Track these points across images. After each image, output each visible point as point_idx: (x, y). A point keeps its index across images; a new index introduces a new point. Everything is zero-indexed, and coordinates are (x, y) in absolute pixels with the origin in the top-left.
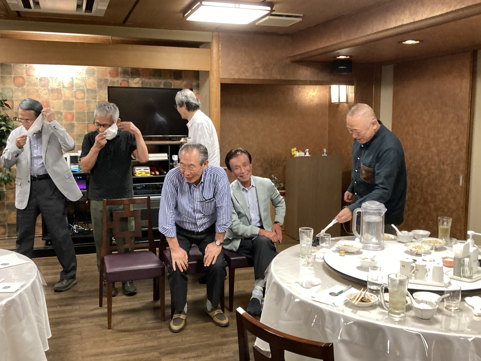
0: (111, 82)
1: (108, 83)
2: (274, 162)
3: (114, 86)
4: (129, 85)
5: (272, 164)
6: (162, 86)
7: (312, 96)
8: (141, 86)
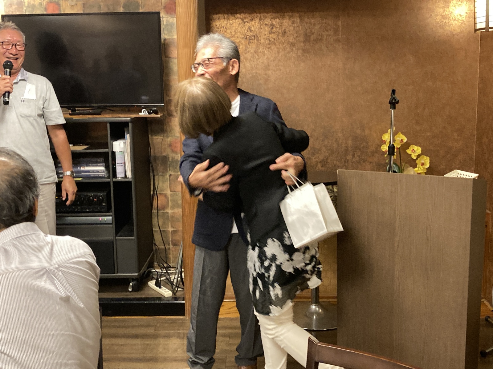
0: (28, 7)
1: (25, 9)
2: (353, 155)
3: (34, 13)
4: (60, 10)
5: (349, 157)
6: (121, 10)
7: (442, 16)
8: (82, 12)
